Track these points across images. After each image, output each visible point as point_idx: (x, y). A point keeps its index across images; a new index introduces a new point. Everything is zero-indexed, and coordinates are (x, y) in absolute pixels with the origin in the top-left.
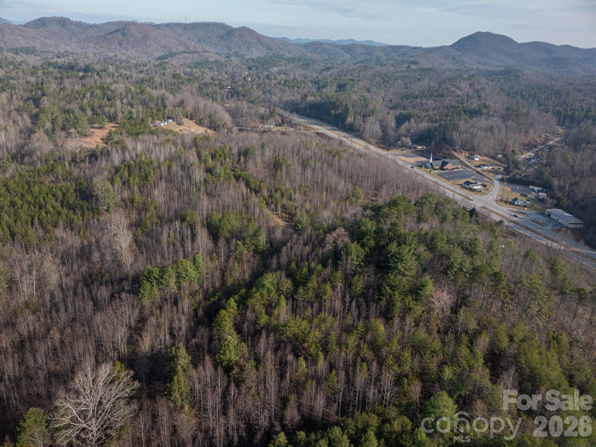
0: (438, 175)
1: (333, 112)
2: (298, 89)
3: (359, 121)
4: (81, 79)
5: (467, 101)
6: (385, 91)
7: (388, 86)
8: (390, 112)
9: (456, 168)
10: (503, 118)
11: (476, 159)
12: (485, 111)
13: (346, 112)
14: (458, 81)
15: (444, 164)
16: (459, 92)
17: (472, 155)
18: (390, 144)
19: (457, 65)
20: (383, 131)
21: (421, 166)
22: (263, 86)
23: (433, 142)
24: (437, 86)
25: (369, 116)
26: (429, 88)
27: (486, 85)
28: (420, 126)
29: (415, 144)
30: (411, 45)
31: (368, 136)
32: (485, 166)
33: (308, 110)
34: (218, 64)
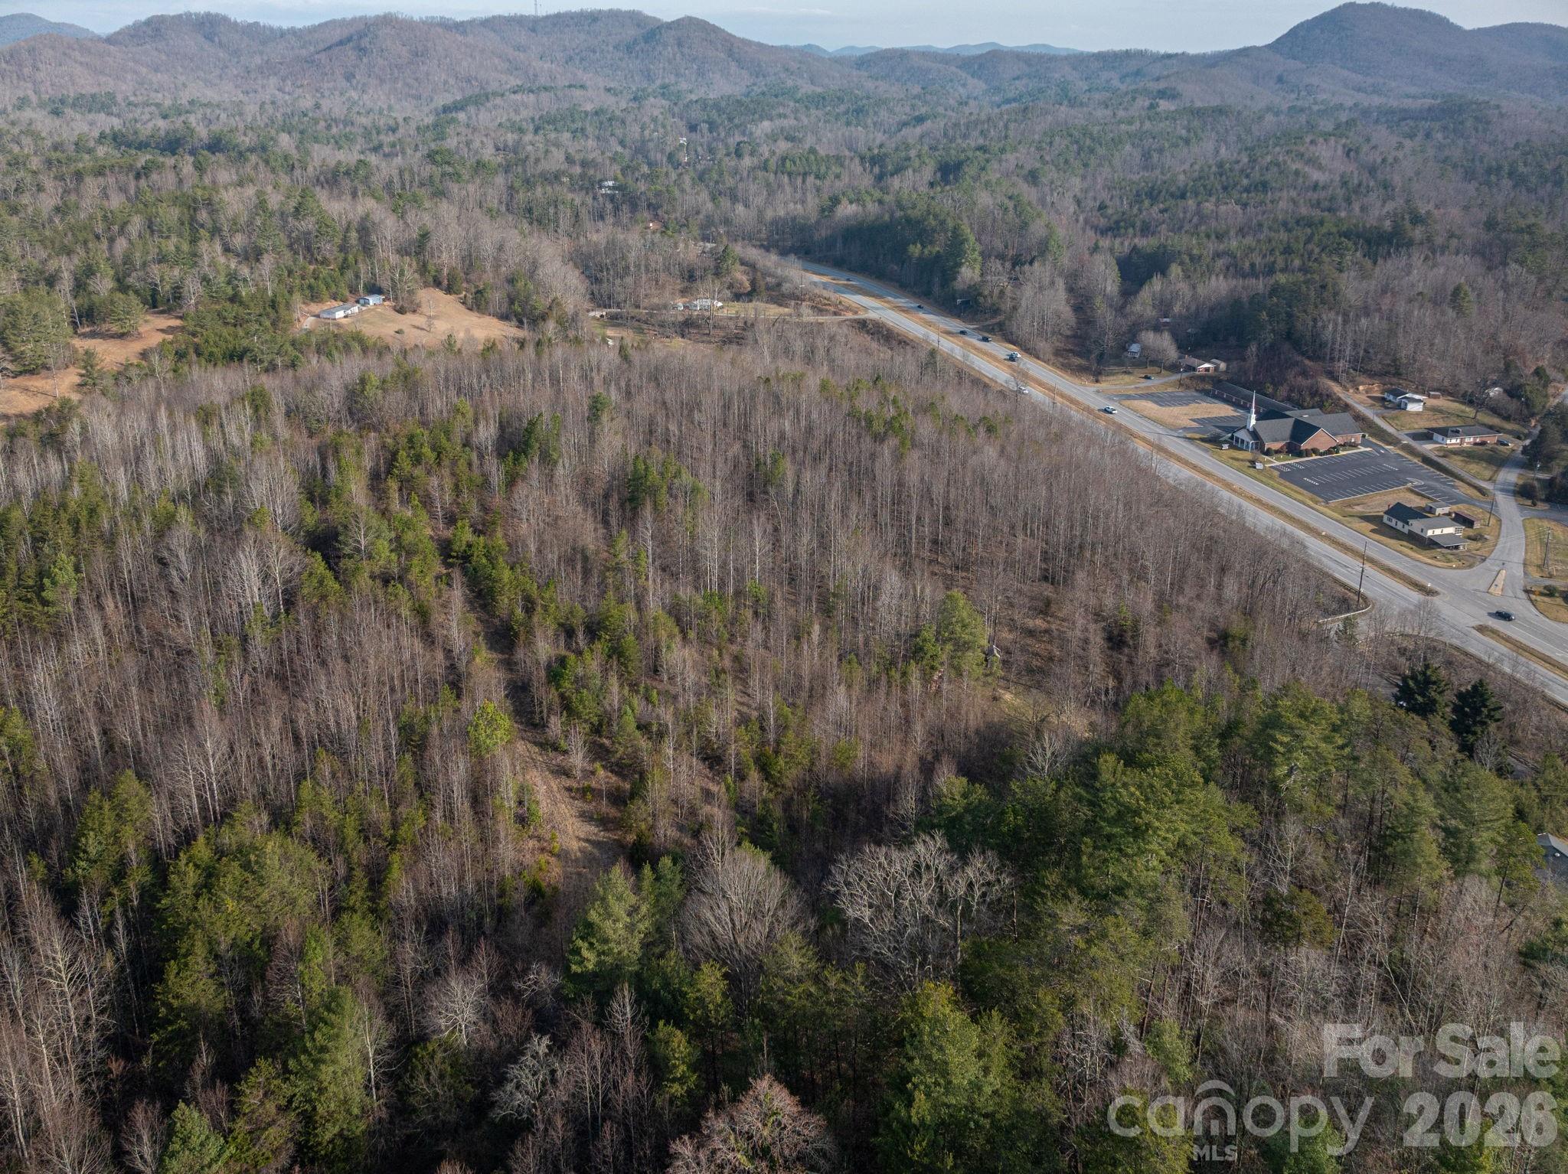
0: (1283, 475)
1: (915, 250)
2: (818, 182)
3: (999, 278)
4: (138, 177)
5: (1348, 201)
6: (1084, 178)
7: (1093, 161)
8: (1101, 243)
9: (1344, 446)
10: (1483, 255)
11: (1413, 408)
12: (1418, 233)
13: (956, 247)
14: (1308, 140)
15: (1303, 430)
16: (1316, 176)
17: (1397, 394)
18: (1101, 355)
19: (1293, 96)
20: (1078, 309)
21: (1215, 441)
22: (715, 176)
23: (1253, 348)
24: (1245, 160)
25: (1031, 263)
26: (1220, 165)
27: (1397, 149)
28: (1201, 290)
29: (1189, 353)
30: (1154, 49)
31: (1026, 328)
32: (1452, 437)
33: (839, 245)
34: (604, 119)
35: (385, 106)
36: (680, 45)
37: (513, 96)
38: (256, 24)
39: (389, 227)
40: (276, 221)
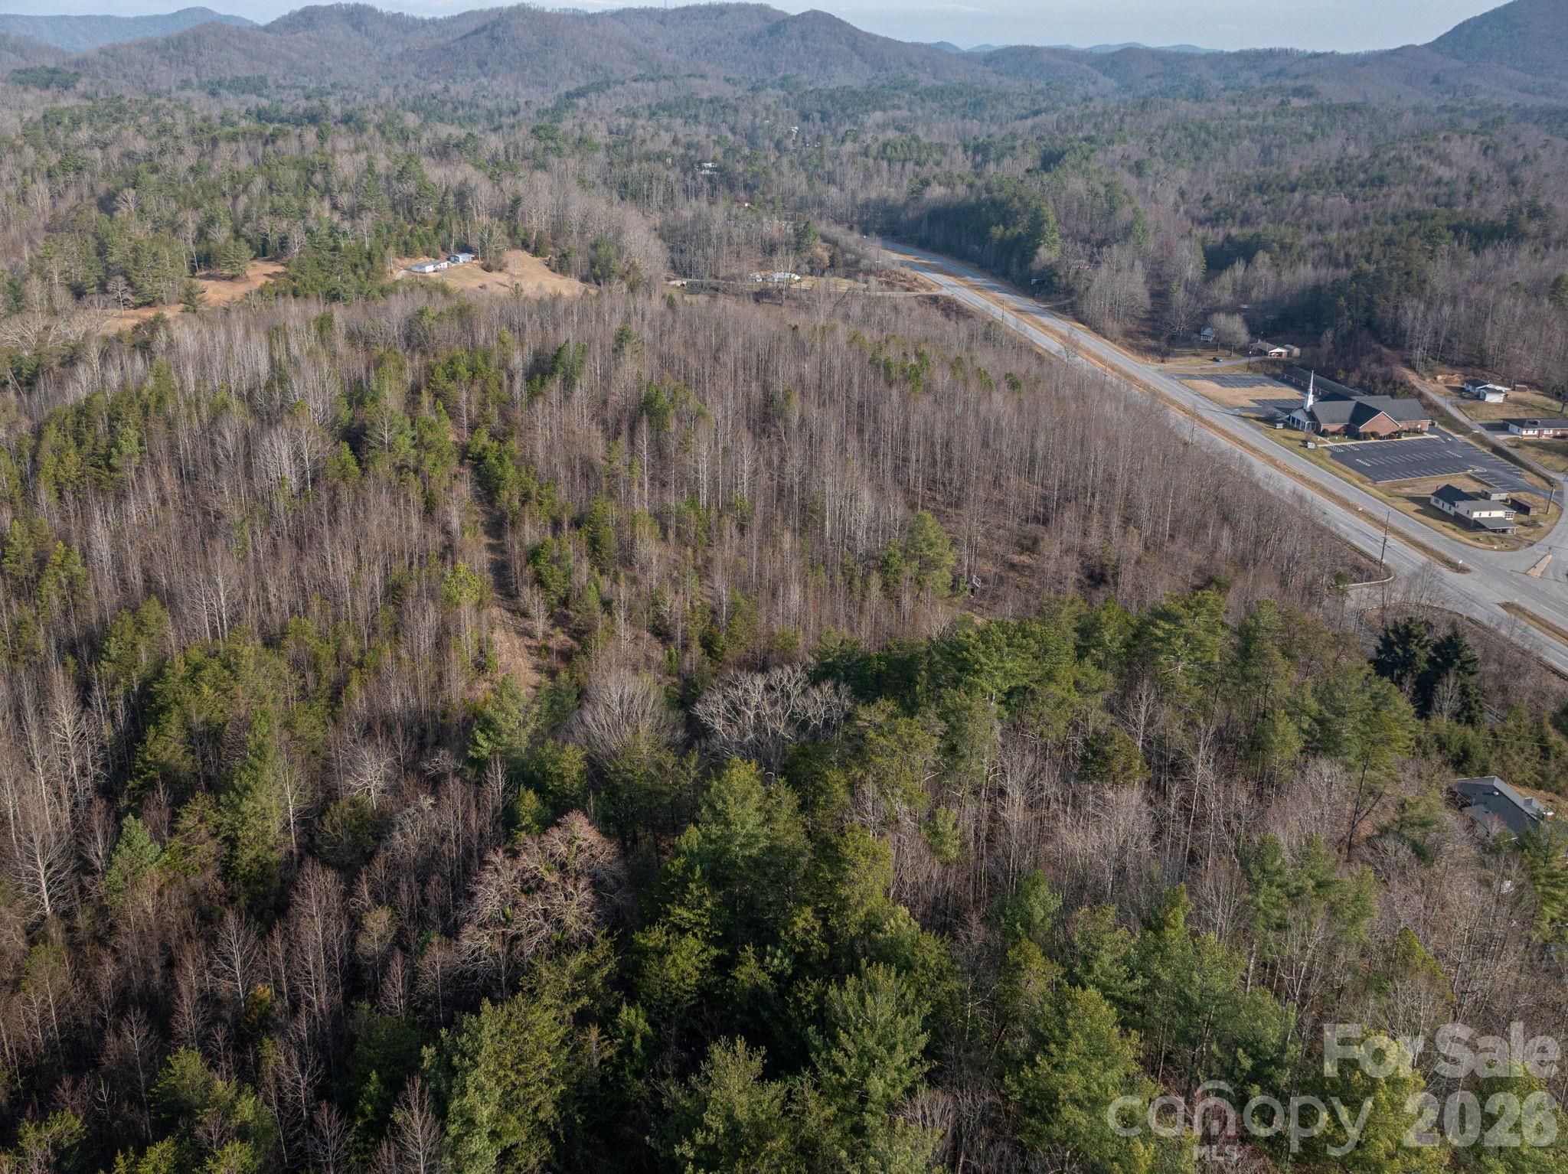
0: (1335, 455)
1: (997, 231)
2: (917, 169)
3: (1078, 261)
4: (266, 142)
5: (1469, 197)
6: (1194, 170)
7: (1206, 155)
8: (1194, 232)
9: (1408, 432)
11: (1491, 398)
12: (1533, 227)
13: (1036, 231)
14: (1441, 137)
15: (1363, 413)
16: (1444, 172)
17: (1475, 384)
18: (1172, 338)
19: (1447, 97)
20: (1154, 294)
21: (1271, 420)
22: (816, 161)
23: (1329, 334)
24: (1368, 155)
25: (1111, 245)
26: (1340, 161)
27: (1544, 147)
28: (1286, 277)
29: (1263, 338)
30: (1301, 48)
31: (1098, 308)
32: (1528, 428)
33: (924, 226)
34: (719, 107)
35: (512, 92)
36: (804, 38)
37: (634, 84)
38: (400, 14)
39: (484, 192)
40: (382, 184)
